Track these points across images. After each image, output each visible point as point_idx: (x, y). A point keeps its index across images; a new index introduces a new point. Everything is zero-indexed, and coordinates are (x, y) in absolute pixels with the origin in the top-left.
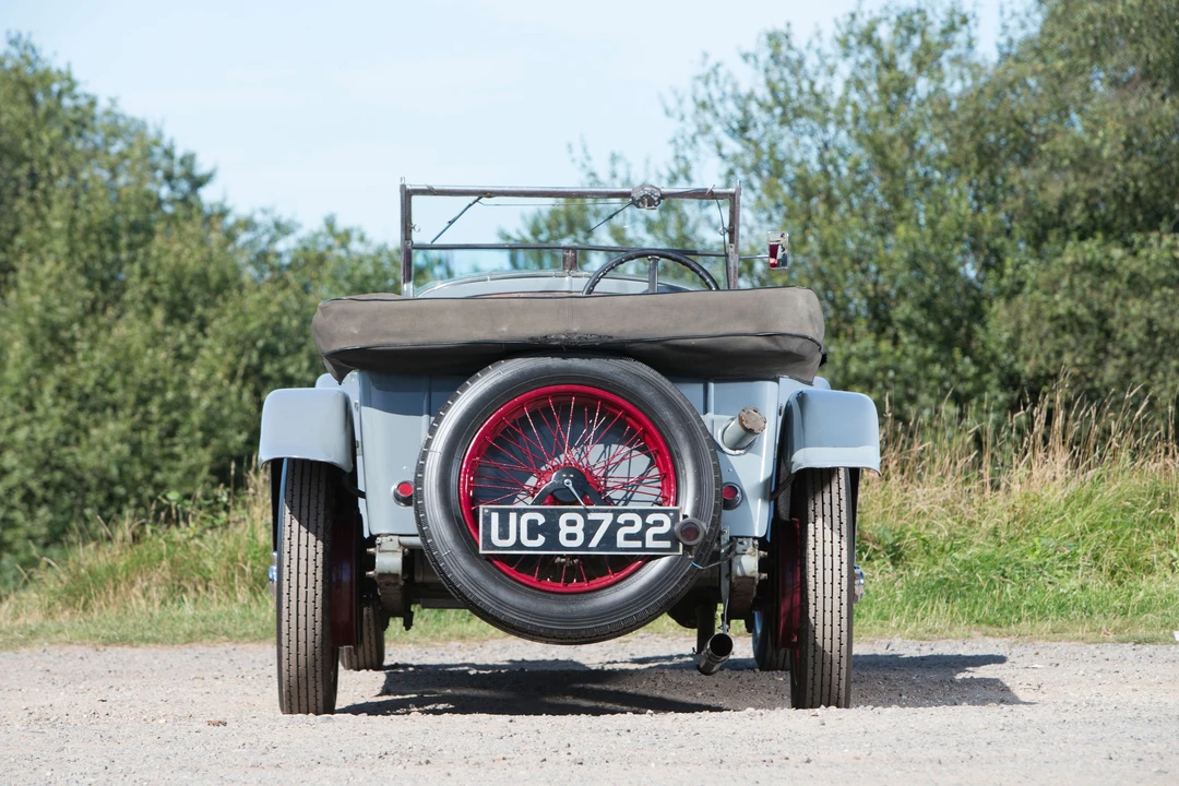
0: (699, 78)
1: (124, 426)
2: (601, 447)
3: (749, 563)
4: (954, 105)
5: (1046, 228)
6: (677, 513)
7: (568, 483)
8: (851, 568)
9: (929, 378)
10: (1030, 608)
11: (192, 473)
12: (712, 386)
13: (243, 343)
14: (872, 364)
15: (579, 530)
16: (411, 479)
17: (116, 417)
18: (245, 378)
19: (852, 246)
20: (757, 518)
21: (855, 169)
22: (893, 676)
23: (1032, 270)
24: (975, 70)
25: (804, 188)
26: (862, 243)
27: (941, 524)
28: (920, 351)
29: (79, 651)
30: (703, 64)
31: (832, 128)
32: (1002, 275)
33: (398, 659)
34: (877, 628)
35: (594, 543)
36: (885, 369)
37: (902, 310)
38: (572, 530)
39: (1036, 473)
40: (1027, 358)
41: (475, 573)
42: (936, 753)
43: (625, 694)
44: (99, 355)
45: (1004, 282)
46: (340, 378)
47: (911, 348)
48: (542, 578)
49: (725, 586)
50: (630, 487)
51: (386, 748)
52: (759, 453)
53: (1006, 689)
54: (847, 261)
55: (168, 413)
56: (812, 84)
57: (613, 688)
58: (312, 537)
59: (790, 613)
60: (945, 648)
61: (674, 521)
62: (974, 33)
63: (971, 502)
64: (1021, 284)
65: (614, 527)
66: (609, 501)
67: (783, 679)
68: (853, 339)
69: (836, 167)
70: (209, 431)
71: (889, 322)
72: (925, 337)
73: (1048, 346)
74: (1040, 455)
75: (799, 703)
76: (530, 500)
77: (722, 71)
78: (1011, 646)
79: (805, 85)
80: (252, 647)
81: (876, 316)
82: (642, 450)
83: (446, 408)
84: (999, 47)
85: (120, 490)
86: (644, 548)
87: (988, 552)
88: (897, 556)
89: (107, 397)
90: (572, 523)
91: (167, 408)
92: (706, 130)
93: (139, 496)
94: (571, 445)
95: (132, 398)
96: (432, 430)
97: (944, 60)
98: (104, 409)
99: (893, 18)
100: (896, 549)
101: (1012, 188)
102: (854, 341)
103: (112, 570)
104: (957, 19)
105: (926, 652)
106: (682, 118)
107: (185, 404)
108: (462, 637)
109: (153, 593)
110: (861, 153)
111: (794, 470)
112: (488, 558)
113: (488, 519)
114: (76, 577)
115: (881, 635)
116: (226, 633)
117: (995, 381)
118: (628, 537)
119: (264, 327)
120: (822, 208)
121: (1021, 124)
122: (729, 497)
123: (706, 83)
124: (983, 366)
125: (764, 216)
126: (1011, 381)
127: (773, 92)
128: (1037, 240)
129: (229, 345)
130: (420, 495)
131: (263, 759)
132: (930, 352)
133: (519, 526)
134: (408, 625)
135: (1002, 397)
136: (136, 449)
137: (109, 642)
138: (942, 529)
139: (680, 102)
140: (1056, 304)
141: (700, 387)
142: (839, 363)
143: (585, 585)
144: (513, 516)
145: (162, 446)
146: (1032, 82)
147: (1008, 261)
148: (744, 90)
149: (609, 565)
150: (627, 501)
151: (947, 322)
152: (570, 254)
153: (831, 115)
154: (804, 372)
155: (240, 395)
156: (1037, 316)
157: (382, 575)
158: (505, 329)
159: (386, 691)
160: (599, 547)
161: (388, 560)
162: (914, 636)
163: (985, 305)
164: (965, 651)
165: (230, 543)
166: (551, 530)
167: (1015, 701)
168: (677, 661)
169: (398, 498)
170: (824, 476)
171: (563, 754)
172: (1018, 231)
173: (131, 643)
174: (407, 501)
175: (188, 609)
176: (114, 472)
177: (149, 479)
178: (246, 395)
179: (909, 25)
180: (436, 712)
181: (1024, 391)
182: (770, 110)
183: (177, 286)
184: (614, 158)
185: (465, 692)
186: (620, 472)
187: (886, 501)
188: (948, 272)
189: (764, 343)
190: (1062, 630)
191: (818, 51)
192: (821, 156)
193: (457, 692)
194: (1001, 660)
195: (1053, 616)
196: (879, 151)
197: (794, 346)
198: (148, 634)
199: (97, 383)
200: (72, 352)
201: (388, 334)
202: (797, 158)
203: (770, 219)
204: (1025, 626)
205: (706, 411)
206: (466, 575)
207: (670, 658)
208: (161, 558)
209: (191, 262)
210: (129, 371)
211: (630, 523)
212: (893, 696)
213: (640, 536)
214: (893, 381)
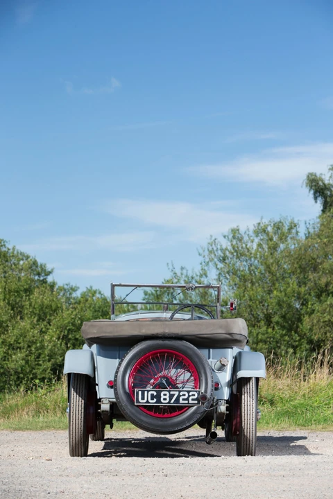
0: (209, 243)
1: (23, 355)
2: (175, 370)
3: (223, 408)
4: (292, 252)
5: (322, 292)
6: (199, 392)
7: (164, 382)
8: (257, 409)
9: (285, 341)
10: (315, 420)
11: (45, 370)
12: (211, 350)
13: (63, 328)
14: (266, 335)
15: (167, 397)
16: (113, 380)
17: (21, 353)
18: (63, 339)
19: (259, 297)
20: (226, 393)
21: (260, 273)
22: (270, 444)
23: (317, 307)
24: (299, 242)
25: (243, 279)
26: (262, 297)
27: (286, 393)
28: (281, 332)
29: (5, 432)
30: (211, 239)
31: (253, 259)
32: (307, 308)
33: (109, 437)
34: (266, 427)
35: (172, 401)
36: (270, 338)
37: (276, 319)
38: (165, 397)
39: (317, 376)
40: (315, 335)
41: (133, 411)
42: (283, 473)
43: (182, 450)
44: (16, 331)
45: (308, 310)
46: (90, 346)
47: (278, 331)
48: (155, 413)
49: (215, 416)
50: (184, 383)
51: (103, 470)
52: (226, 372)
53: (307, 449)
54: (257, 302)
55: (37, 350)
56: (246, 245)
57: (178, 448)
58: (80, 398)
59: (236, 424)
60: (287, 434)
61: (199, 394)
62: (298, 229)
63: (296, 385)
64: (314, 310)
65: (179, 396)
66: (177, 387)
67: (234, 445)
68: (260, 327)
69: (254, 272)
70: (51, 356)
71: (271, 322)
72: (283, 327)
73: (322, 331)
74: (319, 370)
75: (239, 454)
76: (151, 387)
77: (216, 241)
78: (309, 433)
79: (244, 245)
80: (62, 431)
81: (267, 320)
82: (188, 371)
83: (125, 357)
84: (305, 234)
85: (22, 375)
86: (188, 403)
87: (302, 402)
88: (272, 403)
89: (18, 345)
90: (165, 395)
91: (37, 349)
92: (211, 260)
93: (28, 377)
94: (165, 369)
95: (26, 346)
96: (120, 364)
97: (289, 238)
98: (17, 349)
99: (272, 225)
100: (272, 401)
101: (310, 279)
102: (260, 328)
103: (17, 405)
104: (293, 225)
105: (281, 435)
106: (204, 257)
107: (42, 347)
108: (130, 429)
109: (30, 413)
110: (262, 268)
111: (238, 377)
112: (138, 406)
113: (138, 393)
114: (5, 408)
115: (267, 429)
116: (53, 427)
117: (306, 342)
118: (183, 400)
119: (69, 323)
120: (249, 285)
121: (314, 259)
122: (217, 387)
123: (212, 245)
124: (302, 337)
125: (231, 288)
126: (310, 342)
127: (234, 248)
128: (319, 296)
129: (58, 328)
130: (116, 385)
131: (63, 473)
132: (284, 332)
133: (148, 396)
134: (111, 427)
135: (308, 347)
136: (27, 362)
137: (15, 429)
138: (287, 394)
139: (204, 251)
140: (325, 317)
141: (207, 350)
142: (255, 336)
143: (169, 415)
144: (146, 392)
145: (36, 361)
146: (316, 245)
147: (310, 303)
148: (224, 247)
149: (177, 409)
150: (183, 387)
151: (290, 322)
152: (166, 306)
153: (252, 255)
154: (241, 346)
155: (61, 344)
156: (319, 321)
157: (103, 411)
158: (144, 331)
159: (104, 448)
160: (174, 403)
161: (105, 407)
162: (278, 430)
163: (302, 317)
164: (294, 435)
165: (56, 397)
166: (158, 397)
167: (310, 454)
168: (200, 438)
169: (108, 386)
170: (248, 380)
171: (161, 472)
172: (313, 294)
173: (22, 430)
174: (112, 387)
175: (41, 419)
176: (20, 369)
177: (31, 371)
178: (63, 344)
179: (278, 227)
180: (121, 456)
181: (316, 346)
182: (232, 253)
183: (41, 309)
184: (182, 268)
185: (130, 449)
186: (181, 378)
187: (269, 385)
188: (290, 306)
189: (228, 336)
190: (325, 428)
191: (248, 235)
192: (249, 268)
193: (128, 449)
194: (305, 438)
195: (322, 423)
196: (268, 267)
197: (238, 337)
198: (28, 427)
199: (15, 341)
200: (7, 331)
201: (106, 333)
202: (241, 269)
203: (233, 288)
204: (313, 426)
205: (209, 358)
206: (130, 412)
207: (198, 437)
208: (33, 402)
209: (46, 302)
210: (25, 337)
211: (184, 395)
212: (270, 451)
213: (187, 399)
214: (273, 341)
